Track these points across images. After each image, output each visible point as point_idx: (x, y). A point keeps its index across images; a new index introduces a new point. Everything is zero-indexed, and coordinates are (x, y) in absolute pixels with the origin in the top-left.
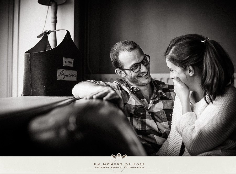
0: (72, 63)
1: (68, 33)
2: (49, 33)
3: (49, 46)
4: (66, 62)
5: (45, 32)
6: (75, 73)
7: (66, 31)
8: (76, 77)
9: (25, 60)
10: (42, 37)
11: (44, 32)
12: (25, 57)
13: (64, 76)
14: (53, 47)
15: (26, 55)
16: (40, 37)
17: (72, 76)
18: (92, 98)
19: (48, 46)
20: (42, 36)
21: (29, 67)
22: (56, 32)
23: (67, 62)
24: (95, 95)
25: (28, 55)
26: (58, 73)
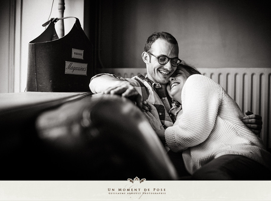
0: (81, 55)
1: (78, 20)
2: (56, 20)
3: (56, 36)
4: (75, 54)
5: (52, 19)
6: (85, 66)
7: (76, 19)
8: (86, 71)
9: (29, 51)
10: (47, 26)
11: (50, 19)
12: (30, 48)
13: (73, 70)
14: (60, 37)
15: (30, 46)
16: (46, 26)
17: (82, 69)
18: (109, 93)
19: (54, 35)
20: (48, 24)
21: (34, 59)
22: (64, 19)
23: (77, 53)
24: (113, 89)
25: (33, 45)
26: (67, 67)
